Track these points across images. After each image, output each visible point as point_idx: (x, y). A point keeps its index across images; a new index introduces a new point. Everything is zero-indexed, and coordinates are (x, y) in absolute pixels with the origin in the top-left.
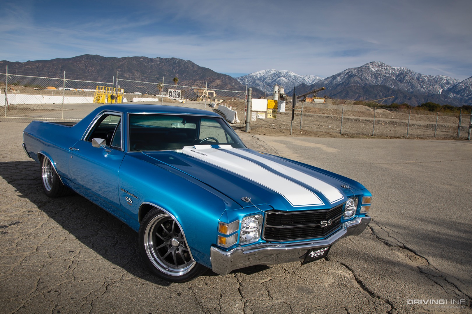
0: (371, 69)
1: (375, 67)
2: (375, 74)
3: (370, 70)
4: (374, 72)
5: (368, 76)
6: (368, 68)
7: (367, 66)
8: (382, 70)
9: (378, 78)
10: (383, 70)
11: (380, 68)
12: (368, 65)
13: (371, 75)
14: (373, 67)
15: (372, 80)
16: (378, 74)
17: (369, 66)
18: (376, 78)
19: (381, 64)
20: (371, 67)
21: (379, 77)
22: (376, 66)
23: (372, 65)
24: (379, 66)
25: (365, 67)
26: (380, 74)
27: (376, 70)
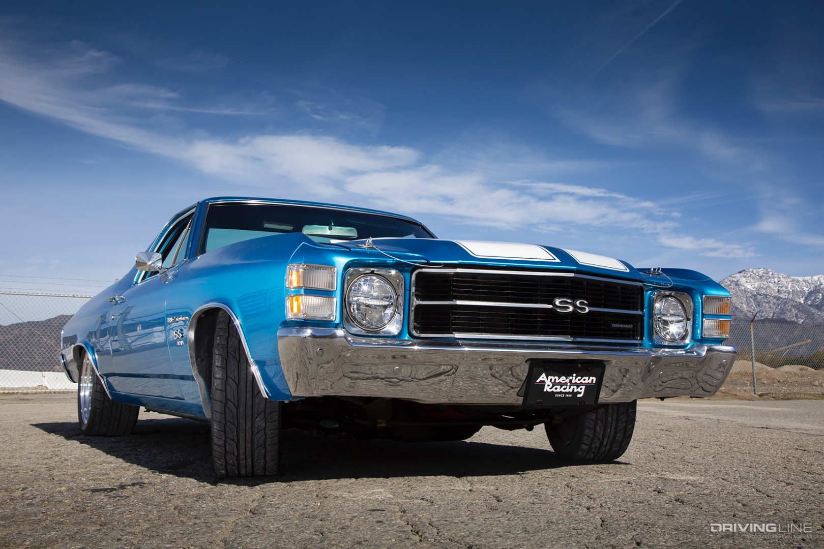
0: (744, 286)
1: (752, 281)
2: (755, 296)
3: (743, 288)
4: (751, 292)
5: (740, 303)
6: (737, 285)
7: (733, 281)
8: (769, 287)
9: (764, 304)
10: (771, 285)
11: (765, 283)
12: (734, 277)
13: (746, 298)
14: (747, 282)
15: (748, 309)
16: (760, 295)
17: (738, 281)
18: (759, 305)
19: (764, 273)
20: (743, 280)
21: (765, 302)
22: (753, 278)
23: (744, 277)
24: (761, 277)
25: (729, 283)
26: (766, 296)
27: (756, 286)
